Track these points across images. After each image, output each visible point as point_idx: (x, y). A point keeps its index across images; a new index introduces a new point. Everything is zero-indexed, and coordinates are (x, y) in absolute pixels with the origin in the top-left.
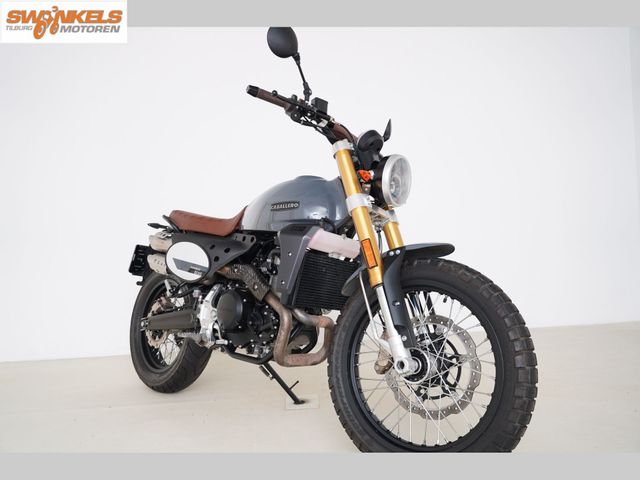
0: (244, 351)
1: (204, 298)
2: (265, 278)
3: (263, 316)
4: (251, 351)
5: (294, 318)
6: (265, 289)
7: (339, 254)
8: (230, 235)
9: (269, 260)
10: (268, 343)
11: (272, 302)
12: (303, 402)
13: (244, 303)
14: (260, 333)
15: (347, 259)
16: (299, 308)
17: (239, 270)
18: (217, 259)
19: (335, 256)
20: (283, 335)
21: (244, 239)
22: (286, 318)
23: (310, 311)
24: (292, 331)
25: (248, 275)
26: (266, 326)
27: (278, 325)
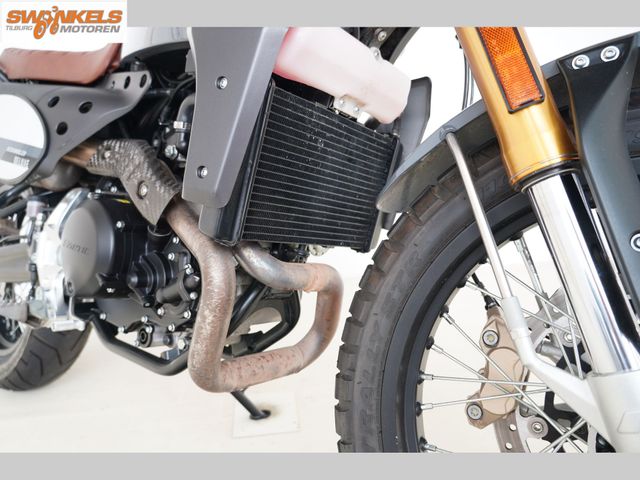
0: (132, 338)
1: (45, 220)
2: (172, 171)
3: (168, 265)
4: (145, 339)
5: (240, 271)
6: (165, 195)
7: (360, 104)
8: (100, 81)
9: (178, 125)
10: (179, 329)
11: (183, 228)
12: (267, 414)
13: (117, 232)
14: (159, 306)
15: (373, 123)
16: (254, 245)
17: (113, 154)
18: (62, 129)
19: (349, 109)
20: (208, 318)
21: (128, 81)
22: (217, 272)
23: (285, 253)
24: (241, 300)
25: (128, 162)
26: (169, 292)
27: (197, 288)
